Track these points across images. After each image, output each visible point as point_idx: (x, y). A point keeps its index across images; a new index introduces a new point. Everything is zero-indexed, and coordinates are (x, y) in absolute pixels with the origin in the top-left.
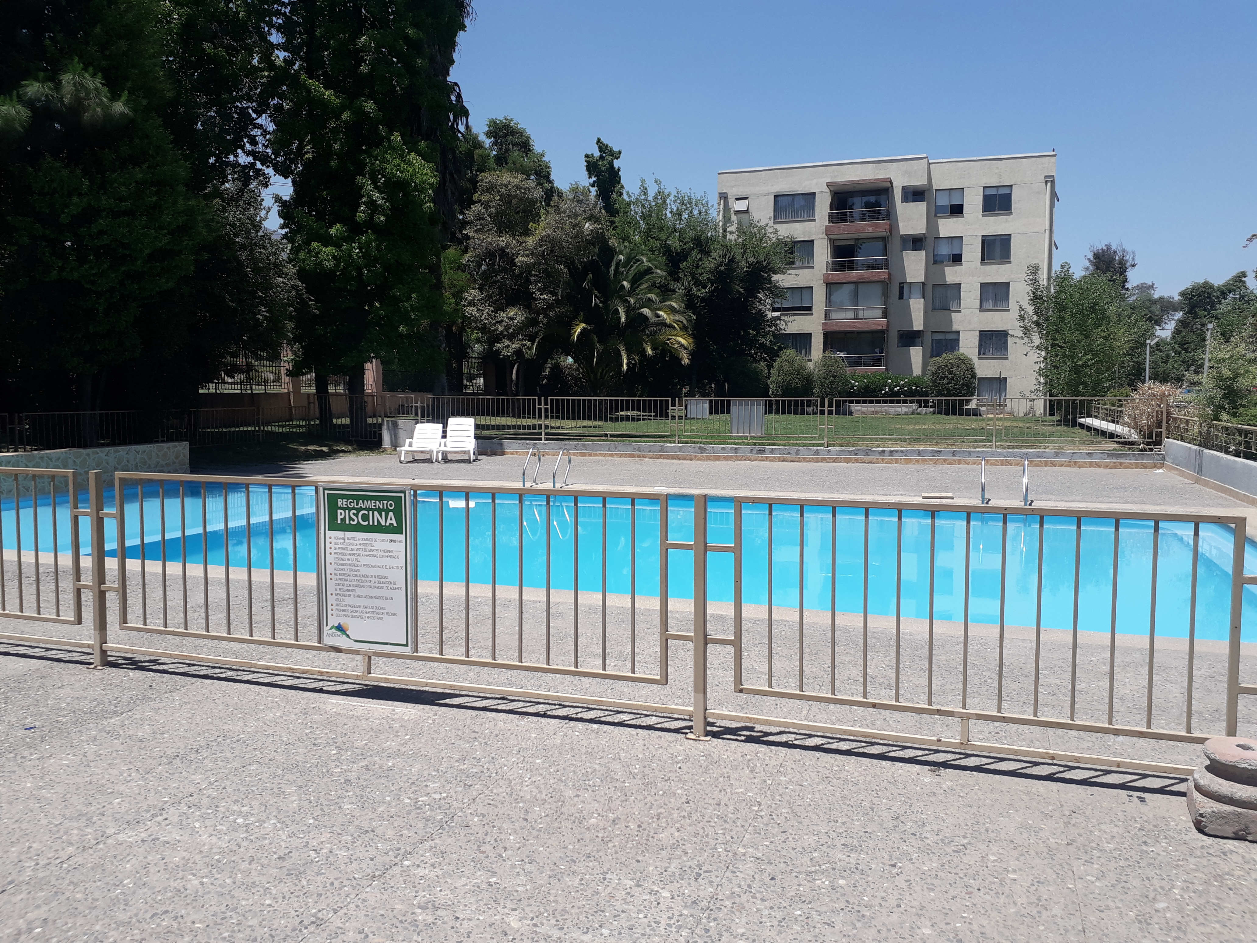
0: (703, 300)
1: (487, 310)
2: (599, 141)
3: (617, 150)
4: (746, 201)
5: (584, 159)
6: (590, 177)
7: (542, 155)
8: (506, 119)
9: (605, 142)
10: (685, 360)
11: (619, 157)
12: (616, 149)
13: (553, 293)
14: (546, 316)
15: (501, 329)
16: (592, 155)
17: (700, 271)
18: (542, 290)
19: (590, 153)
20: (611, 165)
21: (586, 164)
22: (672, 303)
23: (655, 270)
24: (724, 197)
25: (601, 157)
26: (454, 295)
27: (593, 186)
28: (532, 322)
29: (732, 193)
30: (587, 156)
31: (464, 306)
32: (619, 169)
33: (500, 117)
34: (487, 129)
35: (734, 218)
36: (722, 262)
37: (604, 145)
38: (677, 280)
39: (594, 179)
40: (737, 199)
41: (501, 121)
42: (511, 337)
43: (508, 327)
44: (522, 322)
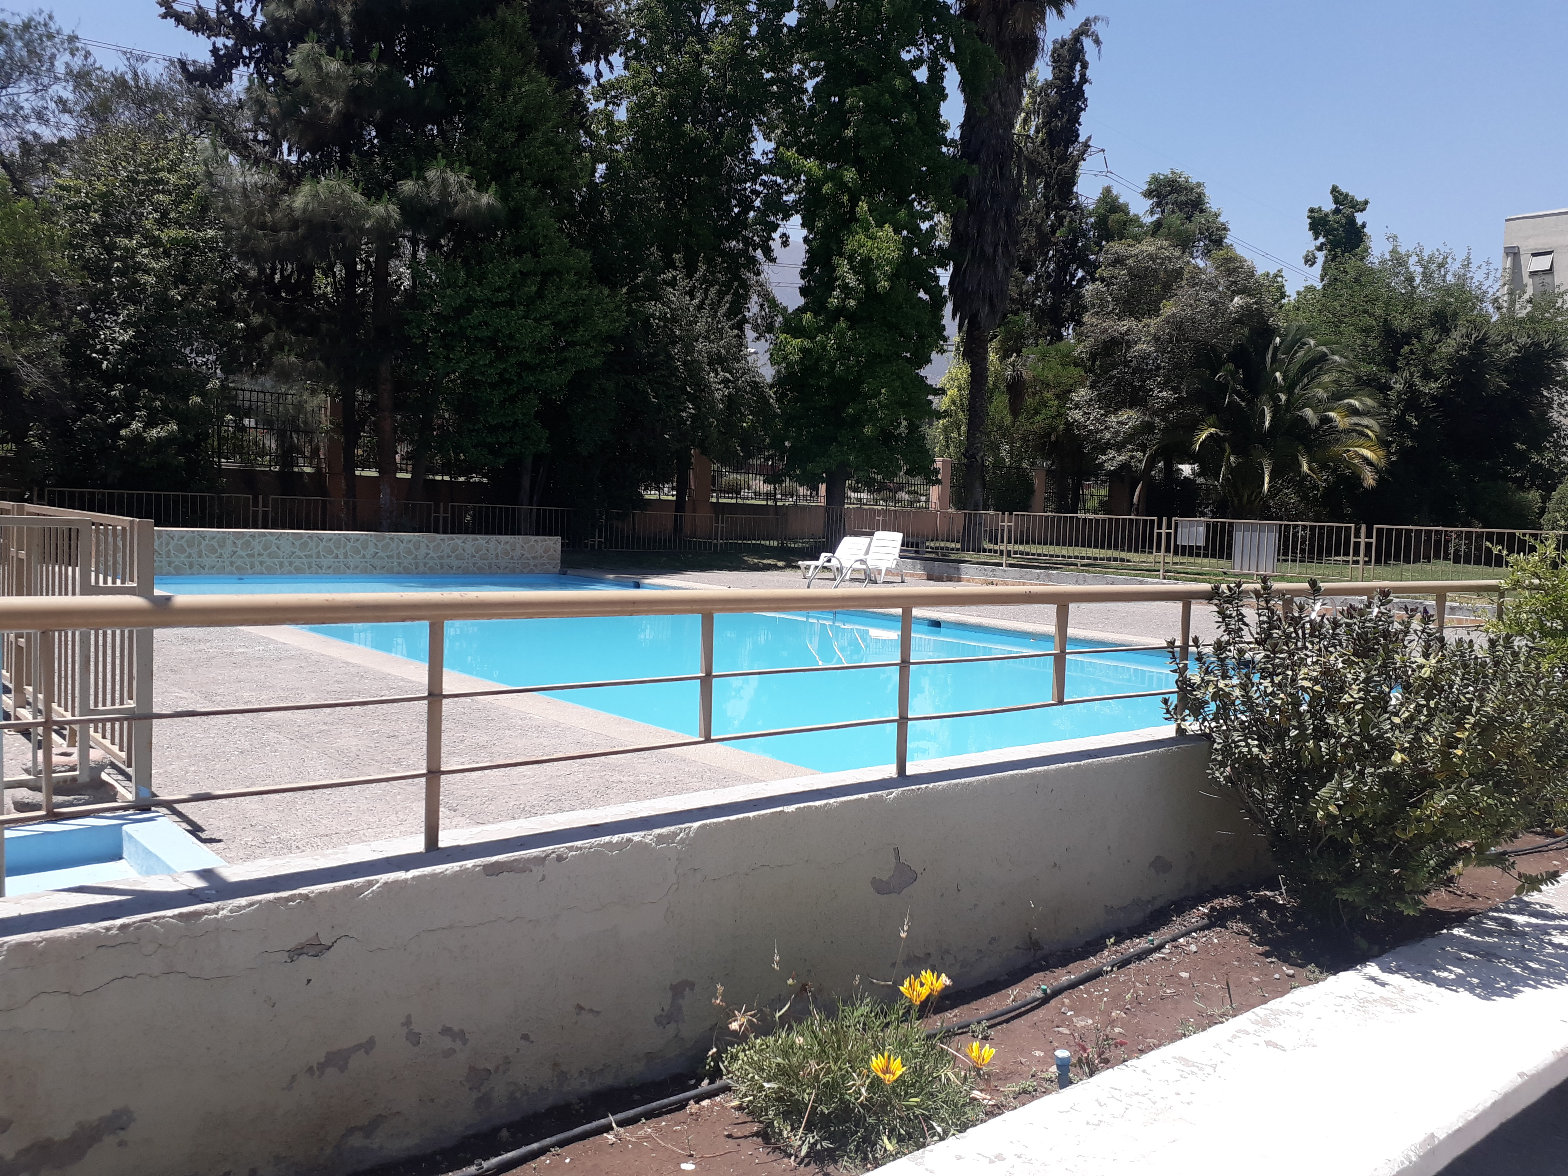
0: (1433, 398)
1: (1096, 413)
2: (1334, 190)
3: (1362, 200)
4: (1550, 257)
5: (1307, 214)
6: (1316, 239)
7: (1217, 215)
8: (1173, 173)
9: (1344, 191)
10: (1369, 479)
11: (1364, 209)
12: (1360, 198)
13: (1175, 390)
14: (1165, 419)
15: (1108, 435)
16: (1320, 208)
17: (1434, 356)
18: (1162, 387)
19: (1316, 206)
20: (1351, 221)
21: (1309, 221)
22: (1352, 401)
23: (1330, 357)
24: (1513, 253)
25: (1337, 211)
26: (1058, 396)
27: (1320, 249)
28: (1148, 427)
29: (1526, 246)
30: (1312, 210)
31: (1070, 409)
32: (1364, 226)
33: (1164, 171)
34: (1146, 187)
35: (1527, 280)
36: (1464, 345)
37: (1341, 194)
38: (1395, 369)
39: (1321, 240)
40: (1534, 255)
41: (1166, 177)
42: (1119, 447)
43: (1117, 433)
44: (1134, 428)
